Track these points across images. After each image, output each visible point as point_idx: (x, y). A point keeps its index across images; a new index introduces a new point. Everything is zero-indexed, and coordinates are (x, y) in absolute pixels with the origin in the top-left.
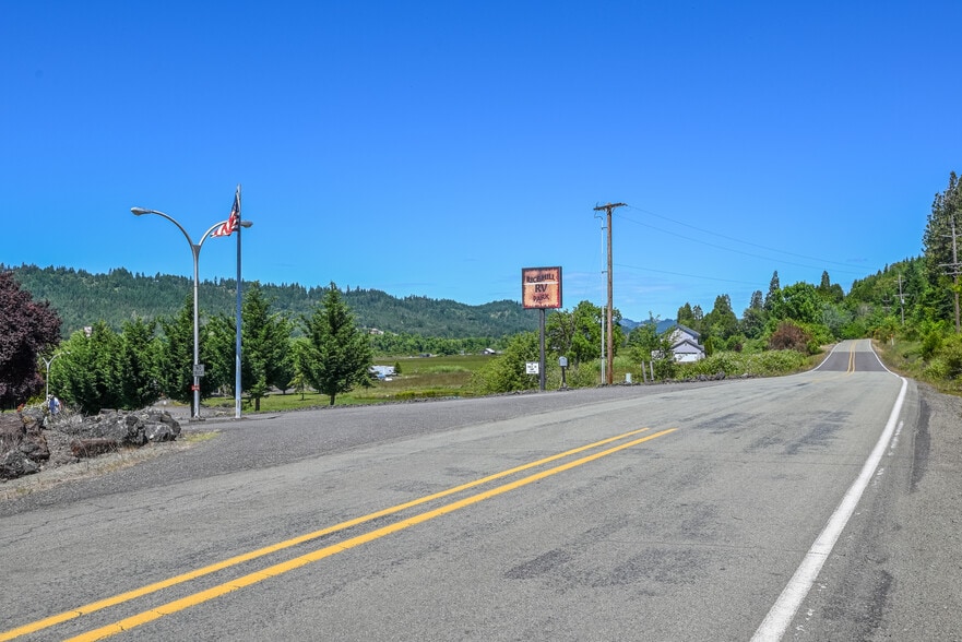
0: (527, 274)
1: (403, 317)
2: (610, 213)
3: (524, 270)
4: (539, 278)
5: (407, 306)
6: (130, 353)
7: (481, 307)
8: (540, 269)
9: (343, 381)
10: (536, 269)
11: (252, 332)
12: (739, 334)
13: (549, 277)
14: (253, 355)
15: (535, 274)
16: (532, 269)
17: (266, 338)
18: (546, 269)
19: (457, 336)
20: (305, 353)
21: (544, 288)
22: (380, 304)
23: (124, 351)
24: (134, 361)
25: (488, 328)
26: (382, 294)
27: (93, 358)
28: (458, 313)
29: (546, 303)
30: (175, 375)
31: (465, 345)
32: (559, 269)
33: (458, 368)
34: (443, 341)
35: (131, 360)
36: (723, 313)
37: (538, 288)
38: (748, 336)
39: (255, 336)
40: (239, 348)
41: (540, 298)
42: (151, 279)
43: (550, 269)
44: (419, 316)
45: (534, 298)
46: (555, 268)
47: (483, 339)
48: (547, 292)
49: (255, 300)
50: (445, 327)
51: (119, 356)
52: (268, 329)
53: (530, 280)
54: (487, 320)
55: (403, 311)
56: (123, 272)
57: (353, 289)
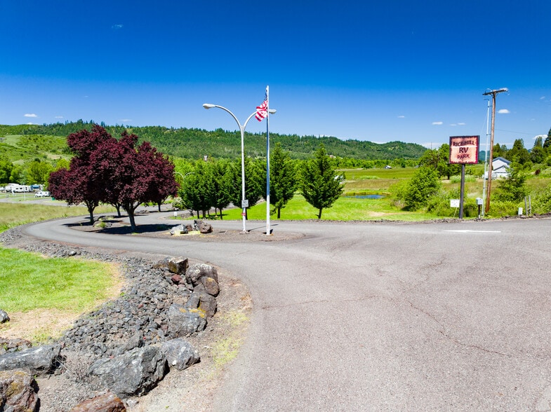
0: (453, 140)
1: (345, 150)
2: (494, 97)
3: (451, 138)
4: (462, 144)
5: (347, 144)
6: (213, 181)
7: (384, 144)
8: (464, 137)
9: (327, 202)
10: (460, 137)
11: (275, 171)
12: (529, 161)
13: (470, 143)
14: (276, 185)
15: (459, 140)
16: (457, 137)
17: (284, 175)
18: (468, 137)
19: (371, 159)
20: (305, 185)
21: (466, 150)
22: (334, 144)
23: (211, 180)
24: (216, 185)
25: (387, 155)
26: (336, 139)
27: (197, 182)
28: (372, 147)
29: (467, 160)
30: (236, 194)
31: (375, 164)
32: (478, 137)
33: (374, 177)
34: (365, 162)
35: (215, 185)
36: (519, 149)
37: (461, 150)
38: (534, 162)
39: (278, 174)
40: (269, 182)
41: (462, 157)
42: (232, 133)
43: (471, 137)
44: (353, 149)
45: (458, 157)
46: (475, 137)
47: (385, 161)
48: (467, 153)
49: (277, 154)
50: (365, 155)
51: (209, 182)
52: (285, 171)
53: (455, 144)
54: (387, 151)
55: (345, 146)
56: (221, 130)
57: (322, 136)
